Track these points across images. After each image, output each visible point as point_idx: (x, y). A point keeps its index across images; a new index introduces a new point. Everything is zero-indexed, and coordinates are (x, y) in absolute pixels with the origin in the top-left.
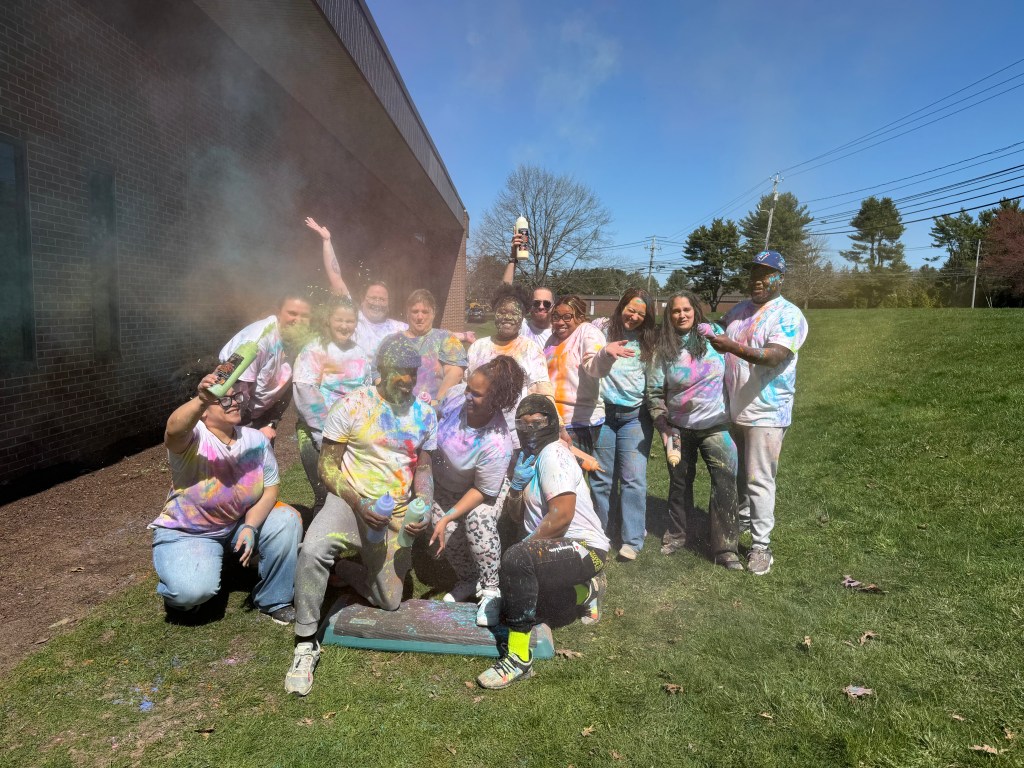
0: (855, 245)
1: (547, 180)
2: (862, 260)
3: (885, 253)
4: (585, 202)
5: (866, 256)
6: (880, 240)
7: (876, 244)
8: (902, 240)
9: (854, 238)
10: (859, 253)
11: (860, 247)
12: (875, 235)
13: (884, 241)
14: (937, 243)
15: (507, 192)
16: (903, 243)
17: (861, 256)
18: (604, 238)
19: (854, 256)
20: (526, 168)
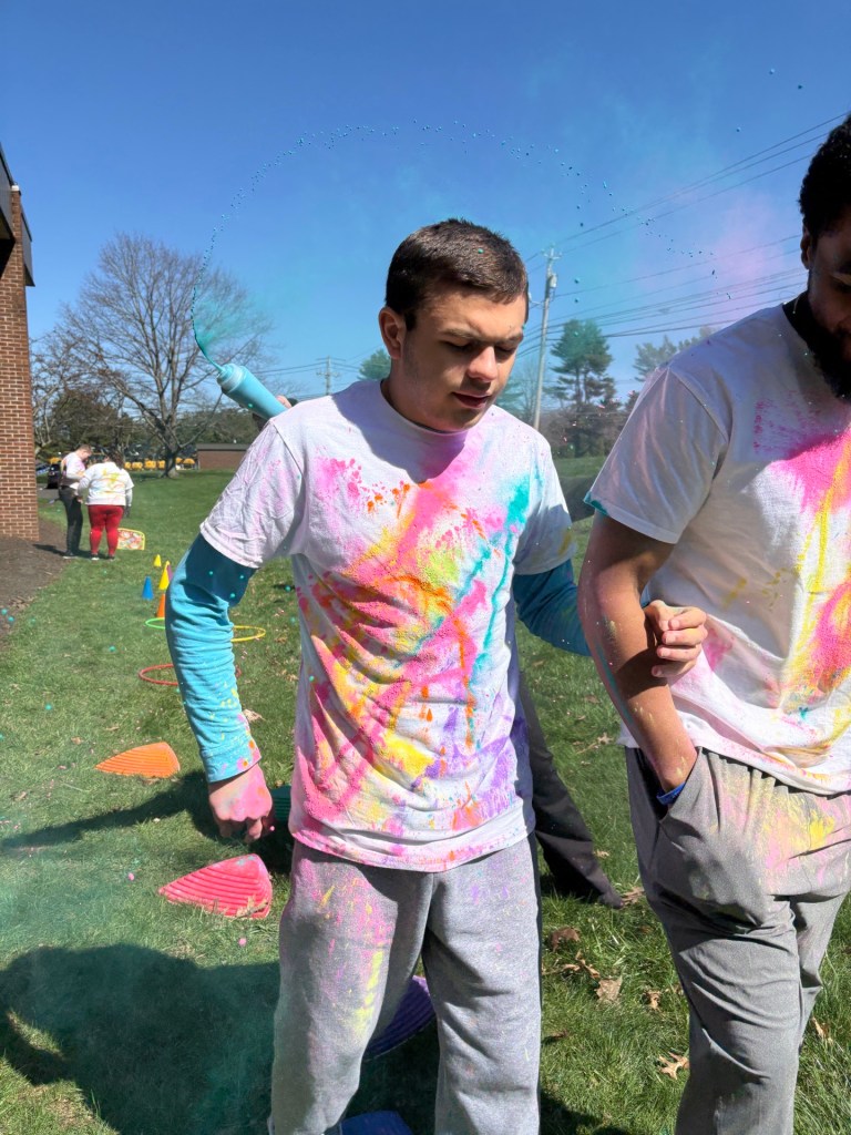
0: (561, 379)
1: (170, 261)
2: (569, 396)
3: (593, 387)
4: (232, 296)
5: (571, 392)
6: (586, 373)
7: (582, 377)
8: (610, 372)
9: (558, 370)
10: (564, 389)
11: (565, 381)
12: (581, 366)
13: (591, 374)
14: (641, 377)
15: (101, 275)
16: (610, 376)
17: (567, 391)
18: (266, 352)
19: (559, 393)
20: (132, 239)
